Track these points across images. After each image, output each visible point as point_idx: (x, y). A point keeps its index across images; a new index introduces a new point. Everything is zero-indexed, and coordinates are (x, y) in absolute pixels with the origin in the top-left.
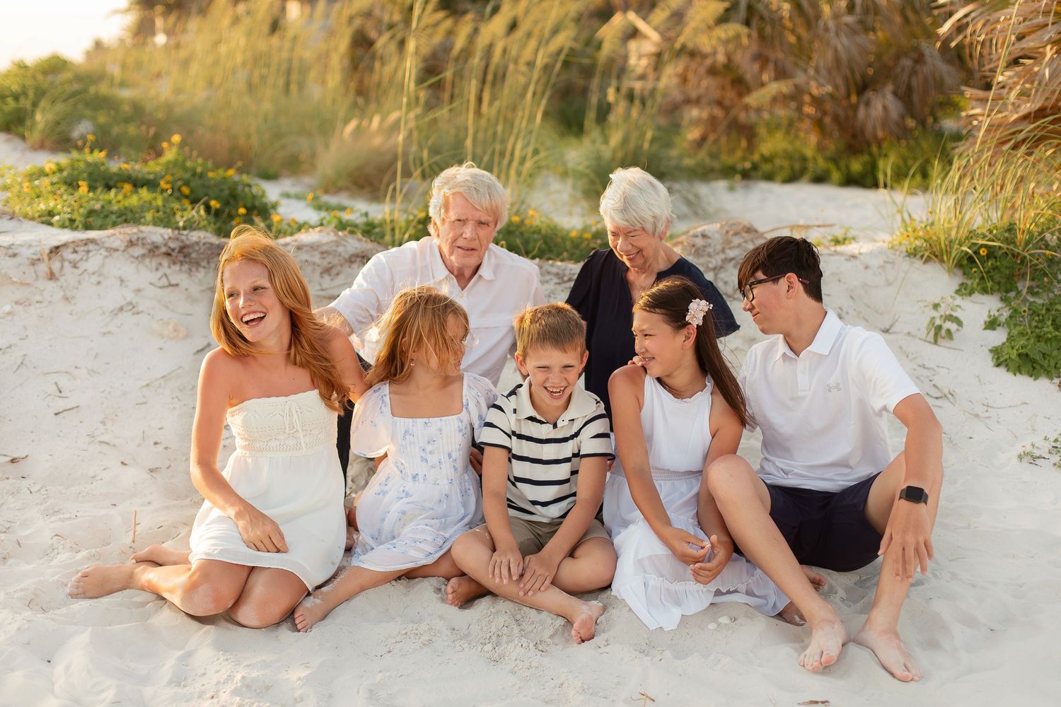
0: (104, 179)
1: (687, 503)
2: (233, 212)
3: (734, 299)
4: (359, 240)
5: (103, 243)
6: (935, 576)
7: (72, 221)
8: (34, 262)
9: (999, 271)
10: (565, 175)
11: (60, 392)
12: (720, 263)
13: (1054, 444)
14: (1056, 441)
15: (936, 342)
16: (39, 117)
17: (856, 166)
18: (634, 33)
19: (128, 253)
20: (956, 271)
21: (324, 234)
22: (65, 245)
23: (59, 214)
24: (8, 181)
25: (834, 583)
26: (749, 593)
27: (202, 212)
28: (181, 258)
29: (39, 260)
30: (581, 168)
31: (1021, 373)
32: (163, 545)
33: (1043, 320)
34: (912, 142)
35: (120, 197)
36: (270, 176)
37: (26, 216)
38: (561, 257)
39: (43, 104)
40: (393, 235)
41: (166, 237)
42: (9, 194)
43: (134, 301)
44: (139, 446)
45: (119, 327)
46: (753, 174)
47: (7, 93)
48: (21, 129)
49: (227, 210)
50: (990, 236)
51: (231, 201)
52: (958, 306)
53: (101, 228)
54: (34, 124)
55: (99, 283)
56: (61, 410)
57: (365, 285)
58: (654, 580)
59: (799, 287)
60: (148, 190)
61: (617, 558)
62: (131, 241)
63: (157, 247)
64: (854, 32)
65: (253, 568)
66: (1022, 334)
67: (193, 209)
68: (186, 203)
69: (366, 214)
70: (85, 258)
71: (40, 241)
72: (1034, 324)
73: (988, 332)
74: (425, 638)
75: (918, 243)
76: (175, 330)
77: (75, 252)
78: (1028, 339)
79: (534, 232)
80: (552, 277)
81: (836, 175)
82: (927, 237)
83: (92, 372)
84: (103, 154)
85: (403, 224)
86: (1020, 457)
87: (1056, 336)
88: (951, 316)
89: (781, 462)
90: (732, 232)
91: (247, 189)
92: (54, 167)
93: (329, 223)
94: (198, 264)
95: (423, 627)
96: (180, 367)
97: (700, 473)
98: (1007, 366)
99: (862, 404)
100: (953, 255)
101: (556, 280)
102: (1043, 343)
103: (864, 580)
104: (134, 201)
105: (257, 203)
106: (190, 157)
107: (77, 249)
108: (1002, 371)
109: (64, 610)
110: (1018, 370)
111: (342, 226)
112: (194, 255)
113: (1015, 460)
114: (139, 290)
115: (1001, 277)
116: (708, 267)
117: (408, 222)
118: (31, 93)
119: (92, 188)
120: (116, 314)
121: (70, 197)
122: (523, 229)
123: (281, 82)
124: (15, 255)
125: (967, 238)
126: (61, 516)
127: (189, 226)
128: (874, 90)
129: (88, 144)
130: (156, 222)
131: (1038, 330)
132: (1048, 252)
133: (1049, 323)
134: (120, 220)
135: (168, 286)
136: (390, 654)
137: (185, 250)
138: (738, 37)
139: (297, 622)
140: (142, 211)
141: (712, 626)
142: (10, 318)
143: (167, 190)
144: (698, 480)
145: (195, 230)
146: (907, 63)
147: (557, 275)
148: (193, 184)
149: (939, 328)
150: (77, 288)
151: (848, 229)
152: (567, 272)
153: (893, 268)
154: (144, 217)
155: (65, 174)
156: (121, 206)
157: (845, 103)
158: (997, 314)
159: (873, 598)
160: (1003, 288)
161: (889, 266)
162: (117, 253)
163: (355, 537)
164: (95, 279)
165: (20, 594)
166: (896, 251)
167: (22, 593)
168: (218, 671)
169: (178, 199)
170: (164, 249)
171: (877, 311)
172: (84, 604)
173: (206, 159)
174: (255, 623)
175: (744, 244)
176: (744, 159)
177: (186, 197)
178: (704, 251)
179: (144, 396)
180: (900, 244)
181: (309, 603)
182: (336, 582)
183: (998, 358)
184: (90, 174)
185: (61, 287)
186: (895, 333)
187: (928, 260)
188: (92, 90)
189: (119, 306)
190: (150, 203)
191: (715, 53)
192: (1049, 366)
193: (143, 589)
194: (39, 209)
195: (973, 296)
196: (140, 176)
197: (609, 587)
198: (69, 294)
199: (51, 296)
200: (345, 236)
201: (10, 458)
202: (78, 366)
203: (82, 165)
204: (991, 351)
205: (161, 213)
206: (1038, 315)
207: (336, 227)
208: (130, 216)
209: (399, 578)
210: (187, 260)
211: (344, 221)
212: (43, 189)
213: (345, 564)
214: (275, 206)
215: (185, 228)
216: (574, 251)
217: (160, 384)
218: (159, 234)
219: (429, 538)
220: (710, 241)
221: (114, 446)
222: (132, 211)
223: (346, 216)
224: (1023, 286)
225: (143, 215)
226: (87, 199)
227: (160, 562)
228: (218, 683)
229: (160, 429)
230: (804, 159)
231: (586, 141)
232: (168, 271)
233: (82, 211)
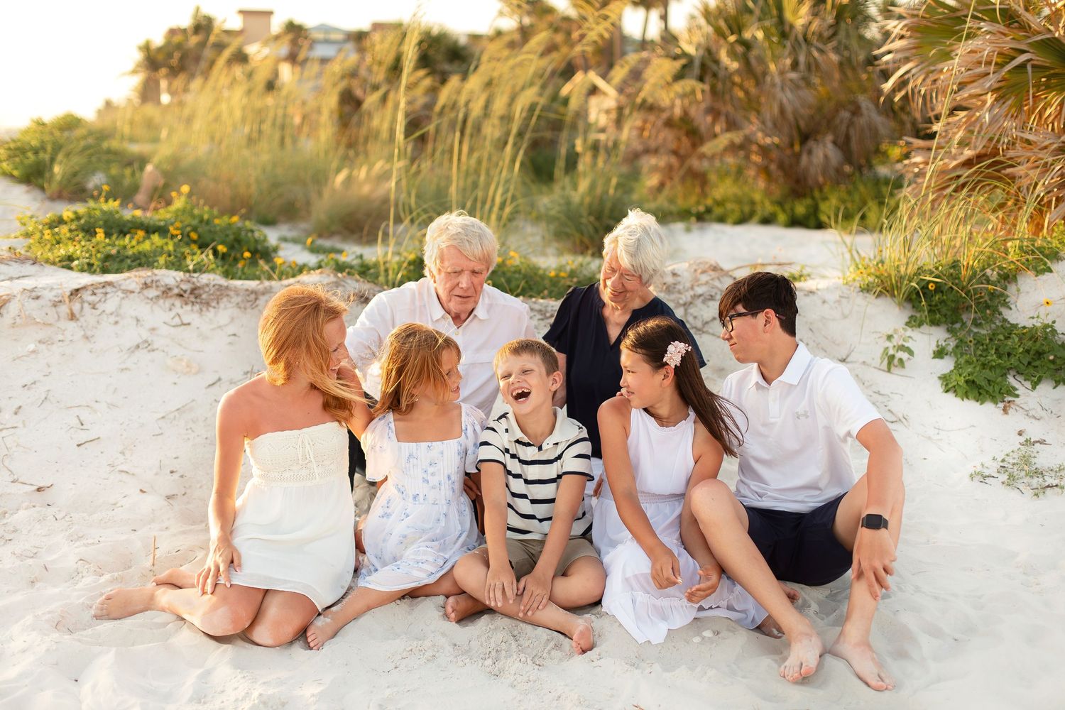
0: (119, 226)
1: (671, 524)
2: (238, 255)
3: (703, 332)
4: (357, 281)
5: (120, 285)
6: (900, 589)
7: (90, 265)
8: (55, 304)
9: (946, 304)
10: (538, 219)
11: (82, 424)
12: (689, 299)
13: (1002, 464)
14: (1003, 461)
15: (889, 370)
16: (57, 169)
17: (800, 209)
18: (594, 90)
19: (144, 295)
20: (905, 304)
21: (324, 275)
22: (84, 288)
23: (78, 259)
24: (31, 229)
25: (807, 598)
26: (730, 608)
27: (211, 257)
28: (192, 299)
29: (61, 302)
30: (553, 213)
31: (968, 398)
32: (181, 568)
33: (987, 349)
34: (851, 187)
35: (134, 243)
36: (269, 222)
37: (47, 261)
38: (542, 295)
39: (60, 157)
40: (387, 276)
41: (178, 279)
42: (31, 241)
43: (150, 339)
44: (156, 474)
45: (136, 364)
46: (707, 217)
47: (27, 147)
48: (40, 181)
49: (233, 255)
50: (936, 272)
51: (236, 246)
52: (909, 337)
53: (118, 271)
54: (52, 175)
55: (116, 323)
56: (83, 442)
57: (367, 323)
58: (641, 597)
59: (775, 322)
60: (160, 235)
61: (606, 576)
62: (145, 284)
63: (170, 289)
64: (798, 87)
65: (267, 591)
66: (968, 362)
67: (202, 253)
68: (194, 247)
69: (361, 257)
70: (103, 300)
71: (61, 285)
72: (979, 352)
73: (937, 360)
74: (429, 653)
75: (871, 279)
76: (188, 366)
77: (94, 294)
78: (975, 367)
79: (515, 272)
80: (535, 313)
81: (782, 217)
82: (878, 274)
83: (112, 406)
84: (117, 203)
85: (396, 267)
86: (972, 477)
87: (999, 364)
88: (903, 346)
89: (755, 485)
90: (699, 271)
91: (250, 235)
92: (71, 215)
93: (327, 264)
94: (208, 304)
95: (427, 643)
96: (193, 400)
97: (682, 496)
98: (955, 391)
99: (828, 429)
100: (903, 291)
101: (539, 316)
102: (988, 371)
103: (836, 594)
104: (146, 246)
105: (259, 247)
106: (198, 205)
107: (95, 291)
108: (951, 395)
109: (89, 631)
110: (966, 395)
111: (340, 268)
112: (204, 296)
113: (967, 479)
114: (153, 329)
115: (947, 310)
116: (678, 303)
117: (400, 265)
118: (49, 148)
119: (108, 235)
120: (133, 352)
121: (88, 243)
122: (505, 269)
123: (277, 136)
124: (38, 298)
125: (915, 274)
126: (85, 542)
127: (199, 269)
128: (815, 140)
129: (104, 194)
130: (168, 266)
131: (982, 359)
132: (990, 287)
133: (993, 352)
134: (134, 264)
135: (180, 325)
136: (397, 670)
137: (196, 292)
138: (693, 92)
139: (309, 640)
140: (155, 256)
141: (697, 640)
142: (33, 356)
143: (177, 236)
144: (680, 502)
145: (204, 272)
146: (845, 115)
147: (540, 311)
148: (200, 230)
149: (893, 357)
150: (96, 328)
151: (803, 267)
152: (549, 309)
153: (848, 302)
154: (157, 261)
155: (82, 221)
156: (135, 250)
157: (788, 152)
158: (944, 344)
159: (845, 610)
160: (949, 320)
161: (844, 301)
162: (132, 295)
163: (361, 558)
164: (112, 319)
165: (48, 616)
166: (851, 286)
167: (50, 615)
168: (236, 689)
169: (188, 244)
170: (176, 291)
171: (834, 342)
172: (108, 625)
173: (212, 207)
174: (269, 642)
175: (711, 282)
176: (698, 203)
177: (195, 242)
178: (674, 288)
179: (160, 428)
180: (854, 280)
181: (320, 622)
182: (344, 601)
183: (947, 385)
184: (106, 222)
185: (81, 327)
186: (852, 362)
187: (880, 295)
188: (105, 145)
189: (136, 344)
190: (162, 248)
191: (673, 106)
192: (994, 391)
193: (163, 610)
194: (59, 254)
195: (922, 327)
196: (152, 222)
197: (598, 603)
198: (89, 333)
199: (72, 335)
200: (344, 277)
201: (36, 487)
202: (98, 400)
203: (98, 213)
204: (940, 378)
205: (172, 257)
206: (983, 345)
207: (335, 269)
208: (143, 260)
209: (403, 597)
210: (198, 300)
211: (340, 263)
212: (62, 236)
213: (353, 585)
214: (276, 250)
215: (195, 271)
216: (553, 288)
217: (175, 417)
218: (171, 277)
219: (431, 559)
220: (679, 279)
221: (133, 474)
222: (145, 255)
223: (343, 258)
224: (968, 318)
225: (156, 259)
226: (103, 245)
227: (179, 585)
228: (236, 700)
229: (176, 458)
230: (753, 203)
231: (557, 188)
232: (180, 311)
233: (99, 255)
